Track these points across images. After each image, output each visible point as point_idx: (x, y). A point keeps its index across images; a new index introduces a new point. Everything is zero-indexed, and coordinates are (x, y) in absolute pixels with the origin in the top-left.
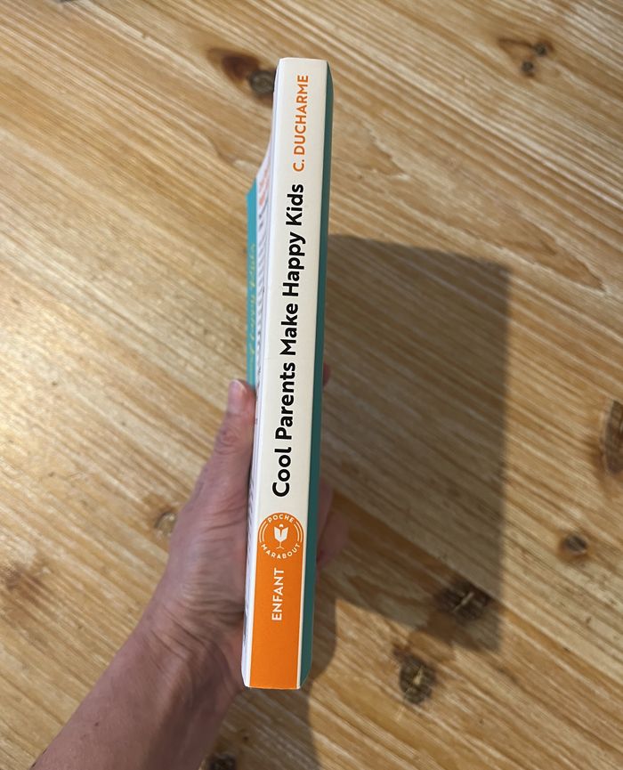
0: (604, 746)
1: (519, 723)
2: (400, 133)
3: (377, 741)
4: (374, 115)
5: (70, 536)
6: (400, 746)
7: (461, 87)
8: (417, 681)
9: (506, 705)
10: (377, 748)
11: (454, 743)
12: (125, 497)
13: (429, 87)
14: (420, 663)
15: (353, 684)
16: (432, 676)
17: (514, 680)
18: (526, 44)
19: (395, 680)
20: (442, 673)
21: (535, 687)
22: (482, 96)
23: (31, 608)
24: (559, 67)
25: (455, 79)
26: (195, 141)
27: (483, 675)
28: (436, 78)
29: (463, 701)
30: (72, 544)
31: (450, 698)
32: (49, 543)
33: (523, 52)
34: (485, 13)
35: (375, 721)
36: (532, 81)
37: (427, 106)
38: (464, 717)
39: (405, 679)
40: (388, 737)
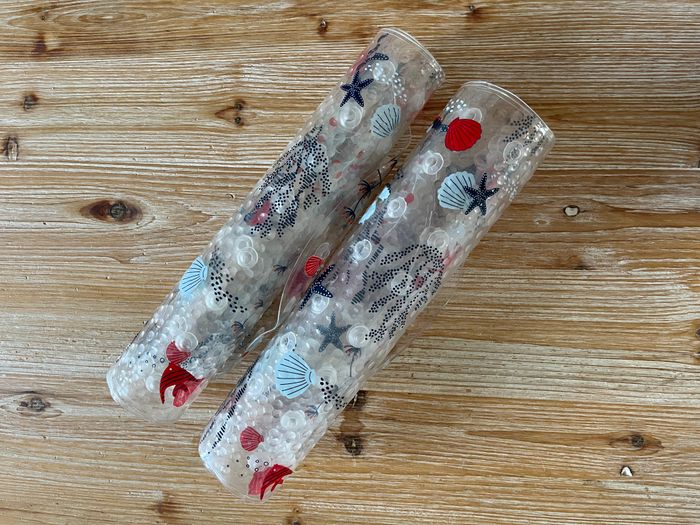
0: (449, 425)
1: (407, 437)
2: (198, 196)
3: (351, 479)
4: (180, 195)
5: (171, 476)
6: (362, 475)
7: (213, 152)
8: (354, 445)
9: (397, 432)
10: (353, 482)
11: (384, 461)
12: (184, 446)
13: (197, 162)
14: (351, 437)
15: (328, 463)
16: (358, 439)
17: (394, 420)
18: (230, 108)
19: (344, 450)
20: (362, 436)
21: (406, 418)
22: (226, 151)
23: (175, 515)
24: (253, 111)
25: (207, 150)
26: (106, 262)
27: (380, 425)
28: (198, 155)
29: (378, 441)
30: (175, 480)
31: (372, 444)
32: (165, 485)
33: (231, 114)
34: (200, 103)
35: (345, 472)
36: (244, 127)
37: (202, 173)
38: (382, 448)
39: (349, 447)
40: (355, 475)
